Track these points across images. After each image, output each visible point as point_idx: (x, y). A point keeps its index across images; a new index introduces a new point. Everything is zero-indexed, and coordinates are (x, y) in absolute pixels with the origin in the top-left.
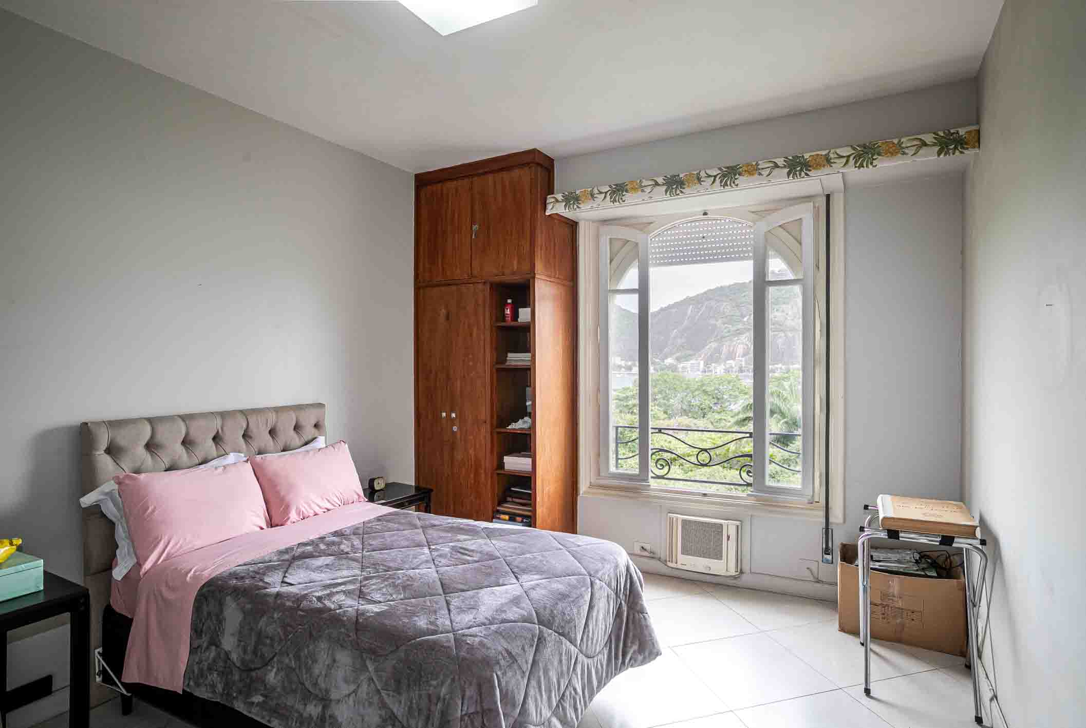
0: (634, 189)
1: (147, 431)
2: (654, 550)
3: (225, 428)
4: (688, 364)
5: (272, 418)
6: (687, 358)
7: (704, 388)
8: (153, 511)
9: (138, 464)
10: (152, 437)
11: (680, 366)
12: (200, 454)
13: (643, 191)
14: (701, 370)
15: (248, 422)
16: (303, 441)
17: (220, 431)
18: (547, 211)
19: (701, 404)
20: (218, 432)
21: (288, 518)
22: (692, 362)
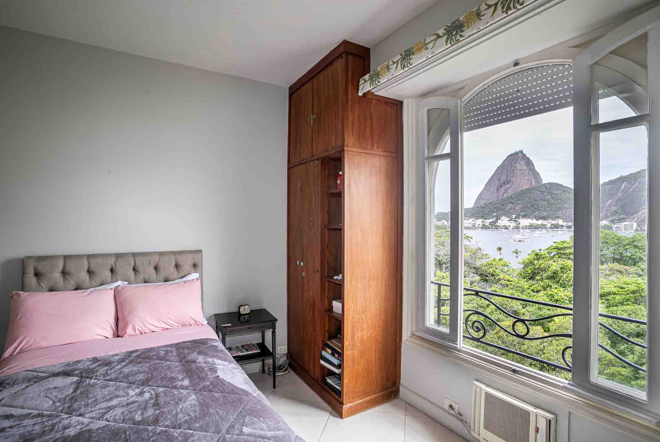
0: (419, 50)
1: (60, 265)
2: (462, 411)
3: (117, 265)
4: (622, 225)
5: (156, 259)
6: (621, 220)
7: (635, 243)
8: (20, 318)
9: (52, 284)
10: (64, 268)
11: (614, 226)
12: (98, 280)
13: (427, 49)
14: (634, 229)
15: (135, 261)
16: (180, 276)
17: (114, 266)
18: (359, 92)
19: (632, 256)
20: (112, 267)
21: (126, 333)
22: (625, 223)
